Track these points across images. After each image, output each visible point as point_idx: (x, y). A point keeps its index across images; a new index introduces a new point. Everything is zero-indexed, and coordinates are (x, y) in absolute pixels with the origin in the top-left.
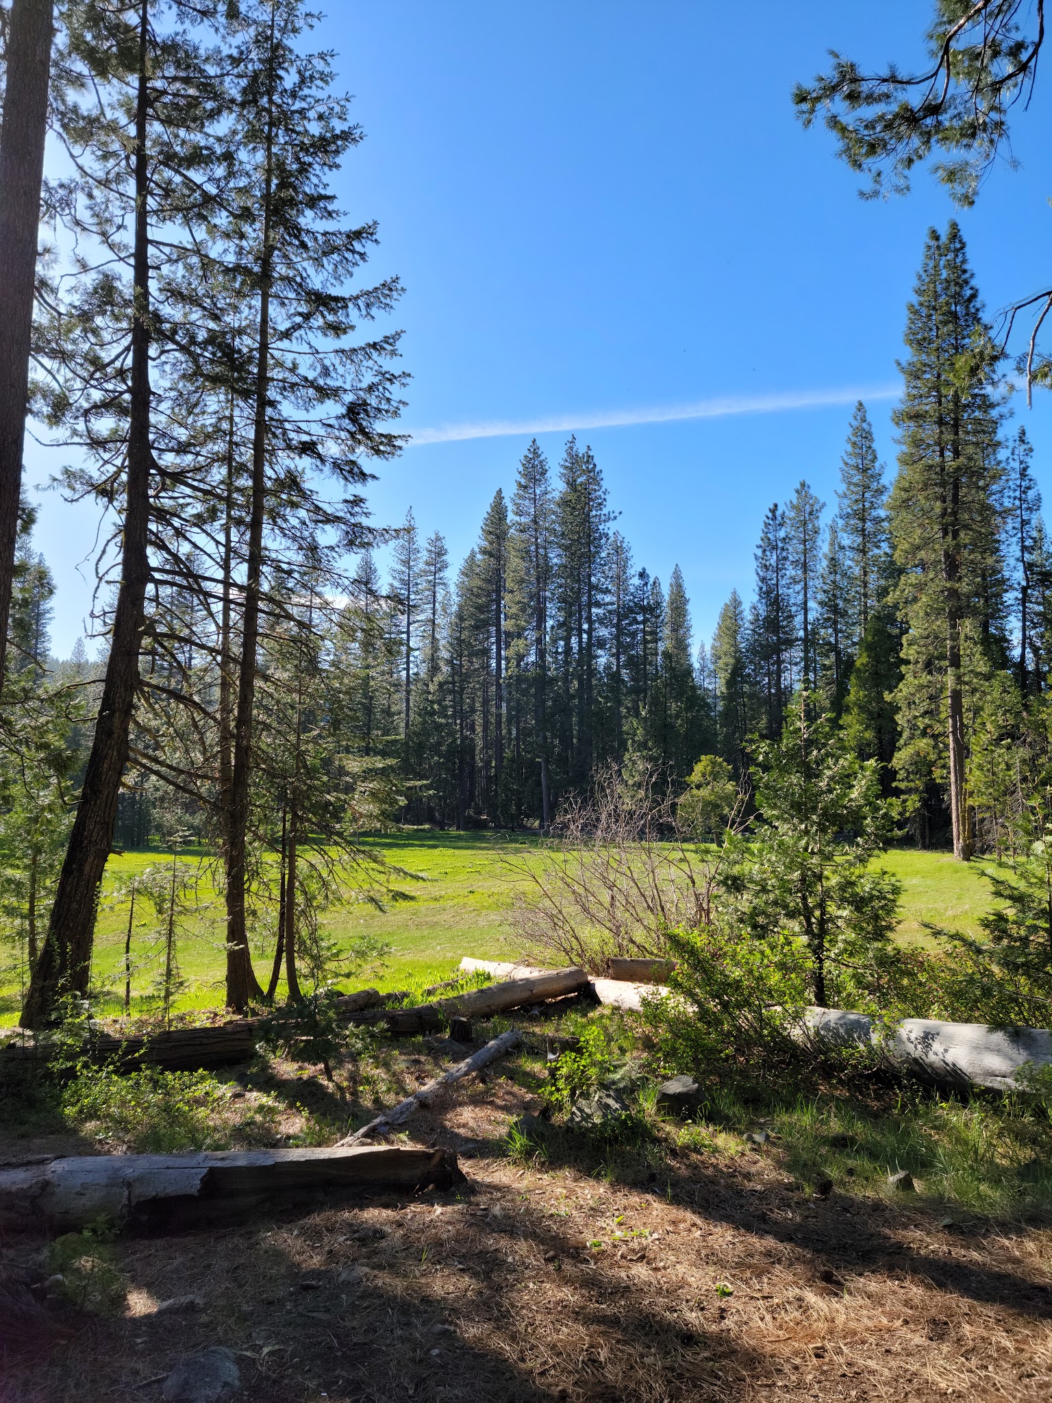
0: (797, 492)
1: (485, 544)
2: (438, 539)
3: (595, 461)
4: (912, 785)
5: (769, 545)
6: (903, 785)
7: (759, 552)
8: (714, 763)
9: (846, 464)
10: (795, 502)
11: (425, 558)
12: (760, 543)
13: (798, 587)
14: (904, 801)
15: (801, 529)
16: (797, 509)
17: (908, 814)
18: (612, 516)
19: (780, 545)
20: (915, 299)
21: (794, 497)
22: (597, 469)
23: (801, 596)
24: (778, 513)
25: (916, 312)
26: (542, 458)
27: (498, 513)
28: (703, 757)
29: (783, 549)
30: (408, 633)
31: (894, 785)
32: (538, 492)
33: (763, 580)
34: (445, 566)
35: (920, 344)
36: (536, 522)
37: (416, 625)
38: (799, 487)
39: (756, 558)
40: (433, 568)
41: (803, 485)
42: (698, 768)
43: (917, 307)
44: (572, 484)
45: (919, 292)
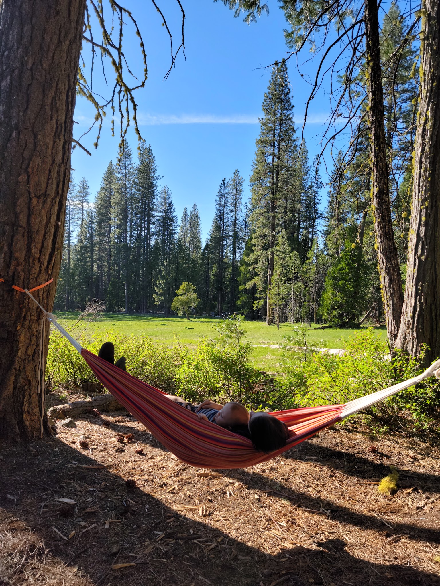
0: (234, 173)
1: (104, 185)
2: (85, 181)
3: (152, 151)
4: (262, 296)
5: (222, 195)
6: (258, 296)
7: (218, 199)
8: (188, 285)
9: (254, 163)
10: (233, 178)
11: (78, 190)
12: (218, 194)
13: (232, 214)
14: (259, 302)
15: (235, 190)
16: (234, 181)
17: (259, 307)
18: (159, 177)
19: (226, 195)
20: (267, 91)
21: (233, 176)
22: (153, 155)
23: (233, 218)
24: (226, 182)
25: (267, 97)
26: (129, 148)
27: (110, 171)
28: (183, 283)
29: (227, 198)
30: (69, 223)
31: (255, 296)
32: (127, 163)
33: (218, 210)
34: (88, 194)
35: (267, 111)
36: (126, 177)
37: (73, 220)
38: (235, 171)
39: (216, 201)
40: (82, 195)
41: (237, 171)
42: (181, 287)
43: (268, 95)
44: (142, 162)
45: (269, 88)
